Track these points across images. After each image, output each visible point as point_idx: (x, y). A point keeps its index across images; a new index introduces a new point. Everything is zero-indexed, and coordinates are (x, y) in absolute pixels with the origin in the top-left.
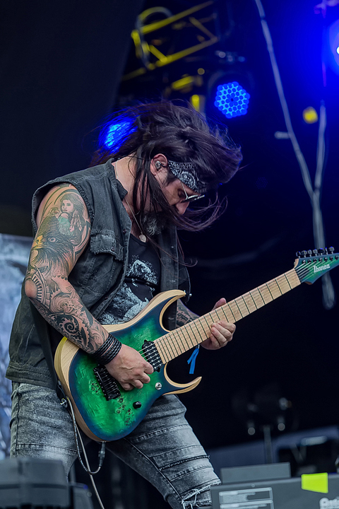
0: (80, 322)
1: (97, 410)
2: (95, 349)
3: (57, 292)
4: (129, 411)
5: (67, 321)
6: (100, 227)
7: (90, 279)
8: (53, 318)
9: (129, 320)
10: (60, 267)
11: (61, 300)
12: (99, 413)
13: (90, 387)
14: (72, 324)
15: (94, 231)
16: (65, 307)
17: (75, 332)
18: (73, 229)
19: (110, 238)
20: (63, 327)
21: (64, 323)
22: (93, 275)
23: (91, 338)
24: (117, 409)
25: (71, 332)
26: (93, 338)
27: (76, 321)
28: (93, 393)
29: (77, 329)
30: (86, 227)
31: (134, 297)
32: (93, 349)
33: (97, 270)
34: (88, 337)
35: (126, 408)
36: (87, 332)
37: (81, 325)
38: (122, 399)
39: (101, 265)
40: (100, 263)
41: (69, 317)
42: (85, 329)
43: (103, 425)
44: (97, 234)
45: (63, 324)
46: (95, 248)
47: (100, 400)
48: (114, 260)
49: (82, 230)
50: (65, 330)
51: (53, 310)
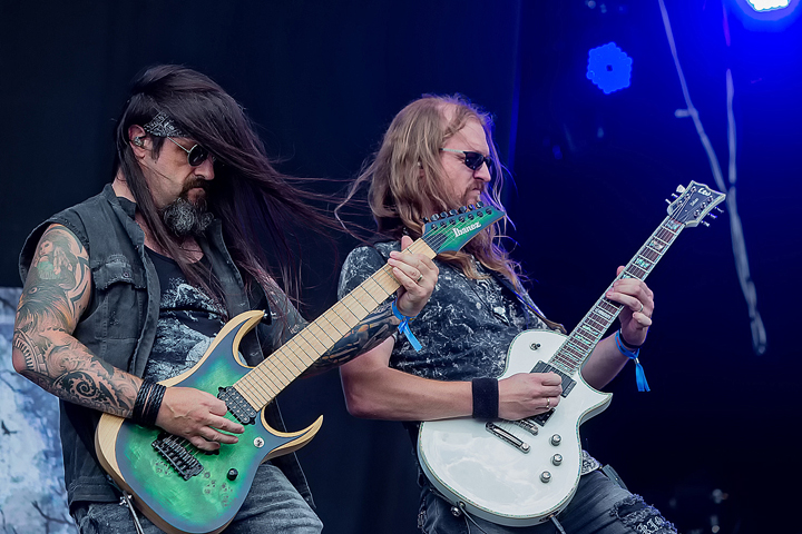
0: (94, 375)
1: (174, 498)
2: (131, 407)
3: (50, 349)
4: (224, 486)
5: (76, 382)
6: (102, 256)
7: (109, 326)
8: (59, 387)
9: (195, 363)
10: (50, 318)
11: (58, 356)
12: (178, 500)
13: (154, 468)
14: (85, 383)
15: (96, 263)
16: (66, 363)
17: (94, 393)
18: (59, 270)
19: (118, 263)
20: (76, 392)
21: (75, 385)
22: (112, 320)
23: (118, 393)
24: (204, 488)
25: (90, 395)
26: (120, 391)
27: (88, 377)
28: (161, 475)
29: (94, 386)
30: (78, 265)
31: (194, 334)
32: (128, 409)
33: (114, 310)
34: (112, 392)
35: (219, 483)
36: (109, 387)
37: (97, 380)
38: (208, 473)
39: (118, 302)
40: (115, 299)
41: (77, 375)
42: (105, 383)
43: (189, 514)
44: (100, 266)
45: (74, 388)
46: (102, 283)
47: (174, 483)
48: (133, 288)
49: (74, 270)
50: (81, 396)
51: (53, 375)
